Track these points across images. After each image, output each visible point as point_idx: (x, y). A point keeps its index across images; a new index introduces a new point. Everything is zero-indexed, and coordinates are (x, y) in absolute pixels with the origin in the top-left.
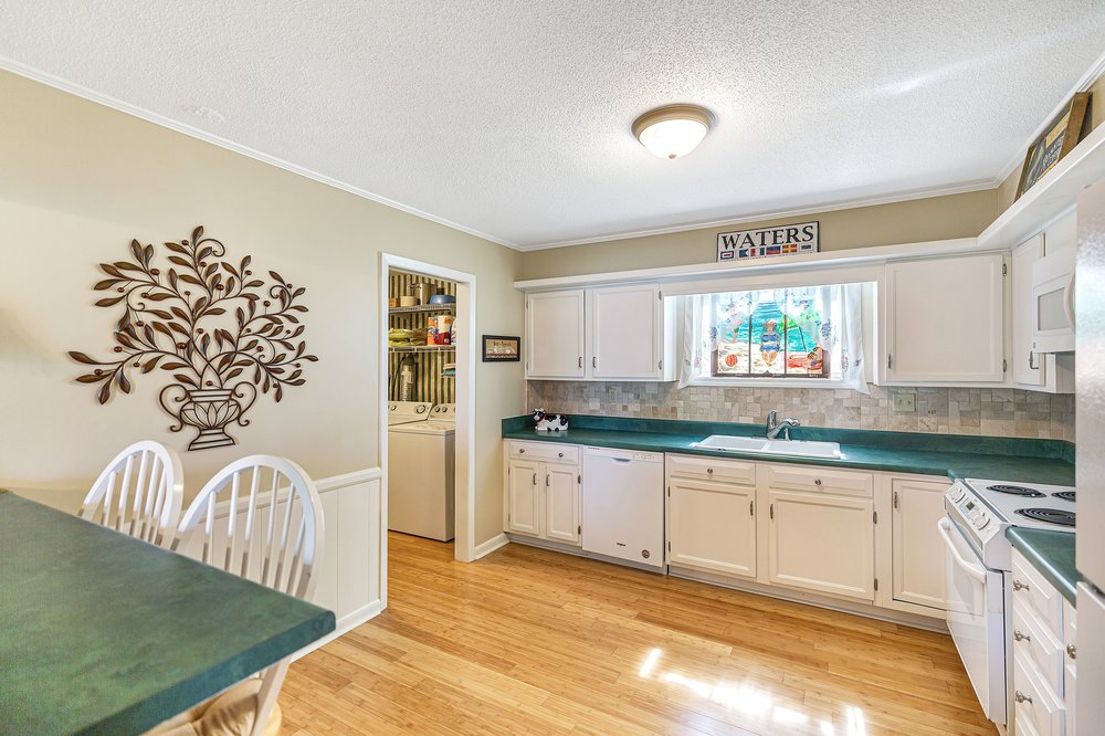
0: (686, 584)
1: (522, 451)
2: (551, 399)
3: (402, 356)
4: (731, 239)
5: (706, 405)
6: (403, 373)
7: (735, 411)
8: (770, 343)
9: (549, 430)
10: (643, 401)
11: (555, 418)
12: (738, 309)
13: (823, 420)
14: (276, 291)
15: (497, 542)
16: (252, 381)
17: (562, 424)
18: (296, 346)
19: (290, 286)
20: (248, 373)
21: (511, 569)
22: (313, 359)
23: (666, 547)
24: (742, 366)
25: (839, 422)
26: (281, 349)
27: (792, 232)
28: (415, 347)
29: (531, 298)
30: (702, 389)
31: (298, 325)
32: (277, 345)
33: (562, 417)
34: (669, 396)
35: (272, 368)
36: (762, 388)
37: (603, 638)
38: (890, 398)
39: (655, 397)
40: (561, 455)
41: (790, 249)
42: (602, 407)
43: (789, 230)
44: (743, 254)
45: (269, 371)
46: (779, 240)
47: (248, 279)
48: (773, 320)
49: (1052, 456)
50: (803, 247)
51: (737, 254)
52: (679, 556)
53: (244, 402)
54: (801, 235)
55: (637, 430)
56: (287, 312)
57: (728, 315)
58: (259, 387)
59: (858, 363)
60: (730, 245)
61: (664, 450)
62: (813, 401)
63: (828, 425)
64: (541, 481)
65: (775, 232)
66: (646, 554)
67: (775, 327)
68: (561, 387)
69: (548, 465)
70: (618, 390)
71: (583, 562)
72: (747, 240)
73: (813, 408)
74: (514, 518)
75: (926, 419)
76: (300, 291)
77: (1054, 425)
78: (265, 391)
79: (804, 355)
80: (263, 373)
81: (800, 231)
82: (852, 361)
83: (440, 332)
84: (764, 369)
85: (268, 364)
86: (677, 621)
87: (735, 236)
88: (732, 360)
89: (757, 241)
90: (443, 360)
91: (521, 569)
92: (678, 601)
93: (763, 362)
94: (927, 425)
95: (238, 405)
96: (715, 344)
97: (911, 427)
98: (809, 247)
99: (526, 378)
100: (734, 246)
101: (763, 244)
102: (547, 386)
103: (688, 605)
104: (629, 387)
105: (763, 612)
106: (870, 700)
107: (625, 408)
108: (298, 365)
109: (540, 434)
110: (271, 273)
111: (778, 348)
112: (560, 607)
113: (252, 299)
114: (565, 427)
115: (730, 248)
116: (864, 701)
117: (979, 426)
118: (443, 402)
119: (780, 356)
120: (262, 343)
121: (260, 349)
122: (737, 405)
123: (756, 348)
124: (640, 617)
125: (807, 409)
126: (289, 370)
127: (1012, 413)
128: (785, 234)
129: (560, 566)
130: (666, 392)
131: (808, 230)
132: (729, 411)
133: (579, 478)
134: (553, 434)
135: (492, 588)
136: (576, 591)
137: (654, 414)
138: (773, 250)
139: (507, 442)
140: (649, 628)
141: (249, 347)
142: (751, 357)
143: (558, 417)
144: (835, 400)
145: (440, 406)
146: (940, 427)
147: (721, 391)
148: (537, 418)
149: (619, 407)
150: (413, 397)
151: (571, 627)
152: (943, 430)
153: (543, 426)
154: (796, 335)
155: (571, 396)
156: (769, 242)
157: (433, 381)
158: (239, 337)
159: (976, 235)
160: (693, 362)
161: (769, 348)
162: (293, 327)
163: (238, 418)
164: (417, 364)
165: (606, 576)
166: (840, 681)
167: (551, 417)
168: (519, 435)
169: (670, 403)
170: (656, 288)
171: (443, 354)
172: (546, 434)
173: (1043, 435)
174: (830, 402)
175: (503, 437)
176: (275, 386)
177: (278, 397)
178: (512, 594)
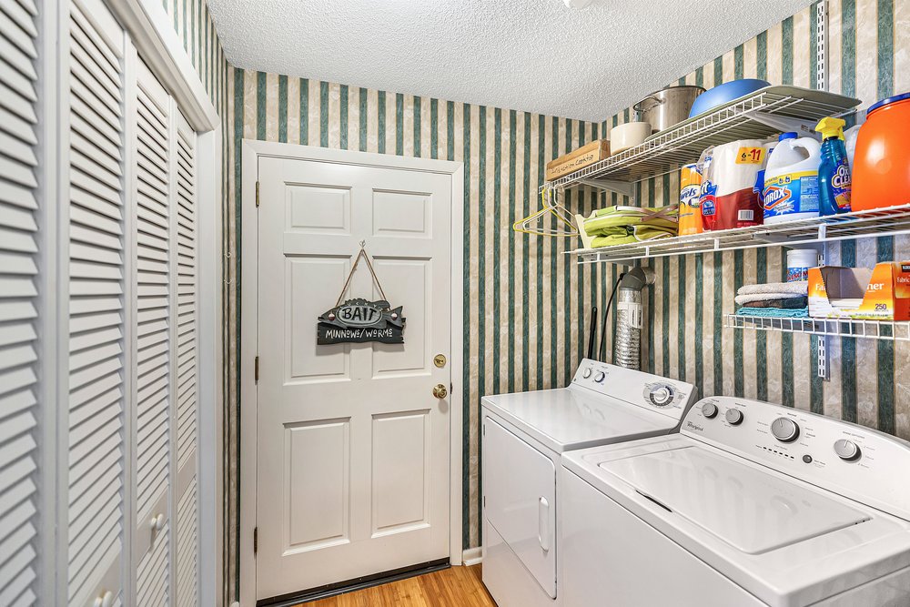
3: (620, 270)
6: (620, 306)
28: (646, 245)
83: (719, 194)
90: (718, 276)
118: (718, 391)
145: (709, 399)
150: (643, 361)
157: (690, 325)
164: (652, 287)
171: (718, 258)
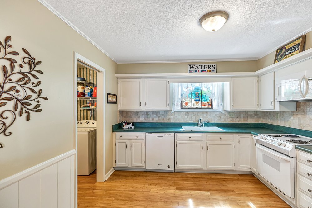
0: (182, 174)
1: (121, 137)
2: (125, 117)
4: (192, 66)
5: (180, 117)
7: (188, 119)
8: (197, 99)
9: (128, 128)
10: (159, 117)
11: (130, 124)
12: (189, 88)
13: (212, 121)
14: (27, 60)
15: (111, 172)
16: (12, 109)
17: (133, 126)
18: (37, 91)
19: (34, 59)
20: (10, 105)
21: (122, 181)
22: (46, 98)
23: (176, 163)
24: (189, 106)
25: (216, 121)
26: (29, 92)
27: (209, 66)
29: (121, 81)
30: (178, 113)
31: (38, 80)
32: (27, 90)
33: (132, 124)
34: (168, 115)
35: (24, 102)
36: (196, 112)
37: (172, 200)
38: (228, 114)
39: (163, 115)
40: (137, 137)
41: (209, 71)
42: (145, 119)
43: (208, 66)
44: (196, 71)
45: (23, 104)
46: (206, 68)
47: (10, 50)
48: (198, 92)
49: (261, 127)
50: (212, 71)
51: (194, 71)
52: (180, 166)
53: (8, 122)
54: (212, 67)
55: (157, 126)
56: (33, 73)
57: (186, 90)
58: (17, 113)
59: (221, 104)
60: (192, 68)
61: (174, 132)
62: (209, 115)
63: (213, 122)
64: (129, 146)
65: (205, 66)
66: (169, 167)
67: (198, 94)
68: (129, 113)
69: (132, 141)
70: (151, 113)
71: (146, 173)
72: (197, 67)
73: (209, 117)
74: (117, 161)
75: (236, 119)
76: (39, 63)
77: (262, 119)
78: (21, 115)
79: (206, 102)
80: (19, 105)
81: (212, 66)
82: (220, 104)
84: (196, 107)
85: (21, 100)
86: (188, 187)
87: (193, 66)
88: (187, 104)
89: (200, 68)
91: (126, 180)
92: (183, 180)
93: (195, 104)
94: (237, 121)
95: (4, 124)
96: (182, 99)
97: (233, 121)
98: (214, 71)
99: (119, 110)
100: (193, 69)
101: (201, 69)
102: (124, 113)
103: (187, 181)
104: (154, 112)
105: (207, 178)
106: (251, 198)
107: (153, 119)
108: (38, 102)
109: (125, 130)
110: (23, 49)
111: (199, 100)
112: (150, 192)
113: (12, 62)
114: (133, 127)
115: (192, 69)
116: (250, 199)
117: (247, 120)
119: (200, 102)
120: (18, 88)
121: (18, 91)
122: (189, 117)
123: (193, 100)
124: (177, 189)
125: (208, 118)
126: (34, 104)
127: (254, 117)
128: (207, 66)
129: (139, 176)
130: (167, 114)
131: (213, 66)
132: (187, 119)
133: (144, 144)
134: (130, 129)
135: (120, 190)
136: (150, 184)
137: (163, 121)
138: (204, 71)
139: (114, 133)
140: (183, 192)
141: (10, 90)
142: (192, 103)
143: (131, 123)
144: (215, 115)
146: (239, 121)
147: (184, 113)
148: (124, 124)
149: (151, 119)
151: (159, 199)
152: (240, 122)
153: (126, 127)
154: (204, 97)
155: (133, 116)
156: (203, 69)
158: (4, 83)
159: (255, 71)
160: (176, 104)
161: (197, 100)
162: (36, 81)
163: (4, 132)
165: (157, 177)
166: (240, 195)
167: (129, 124)
168: (118, 131)
169: (168, 117)
170: (168, 80)
172: (127, 130)
173: (260, 122)
174: (214, 115)
175: (113, 132)
176: (26, 112)
177: (28, 119)
178: (129, 191)
